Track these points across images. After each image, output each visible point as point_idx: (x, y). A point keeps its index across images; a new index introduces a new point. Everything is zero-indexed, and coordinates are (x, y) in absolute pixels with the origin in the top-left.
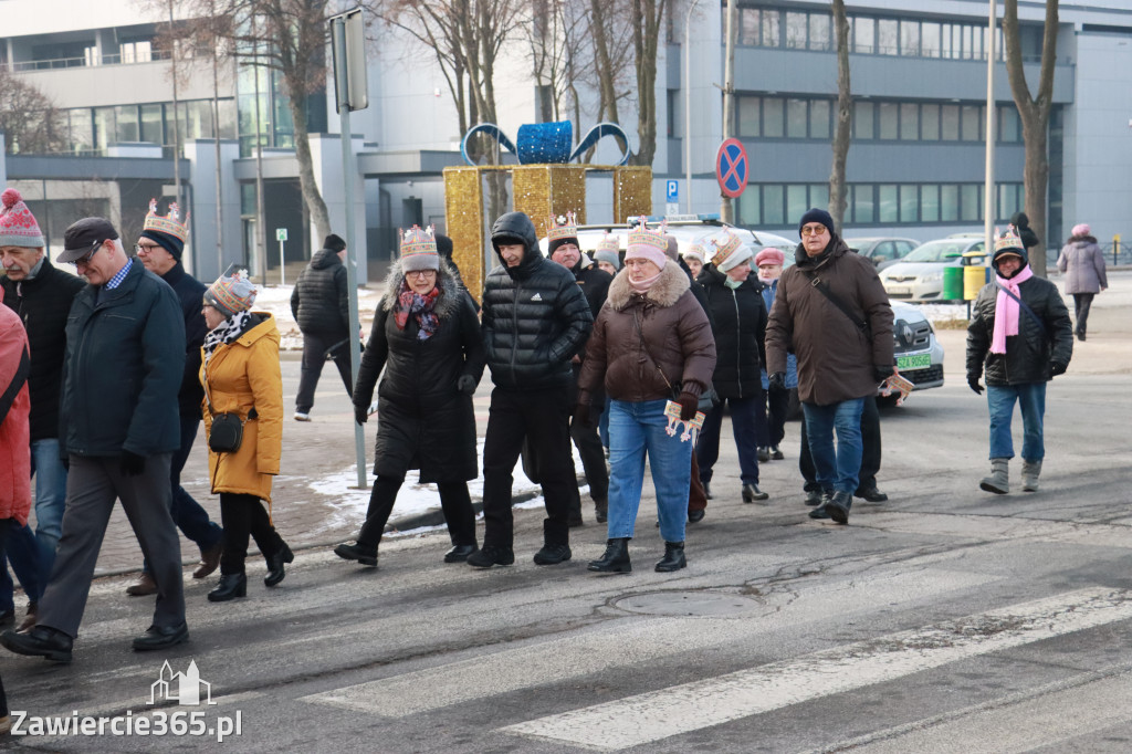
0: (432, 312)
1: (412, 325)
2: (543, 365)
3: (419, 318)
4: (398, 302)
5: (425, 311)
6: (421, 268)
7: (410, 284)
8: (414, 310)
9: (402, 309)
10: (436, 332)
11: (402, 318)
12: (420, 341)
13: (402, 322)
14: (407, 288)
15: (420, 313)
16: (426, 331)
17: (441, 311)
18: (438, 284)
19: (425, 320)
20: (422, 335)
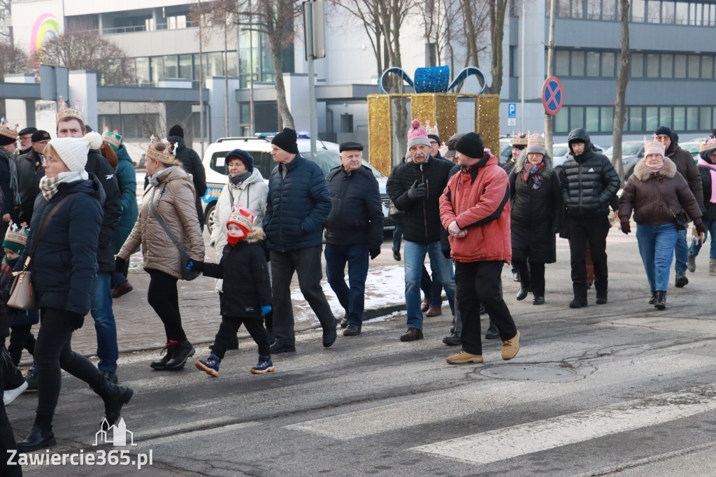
0: (540, 175)
1: (530, 181)
2: (597, 205)
3: (533, 178)
4: (524, 168)
5: (537, 174)
6: (535, 152)
7: (529, 160)
8: (532, 172)
9: (526, 172)
10: (542, 185)
11: (525, 177)
12: (534, 190)
13: (526, 179)
14: (528, 162)
15: (534, 175)
16: (537, 184)
17: (545, 174)
18: (543, 161)
19: (537, 179)
20: (535, 187)
